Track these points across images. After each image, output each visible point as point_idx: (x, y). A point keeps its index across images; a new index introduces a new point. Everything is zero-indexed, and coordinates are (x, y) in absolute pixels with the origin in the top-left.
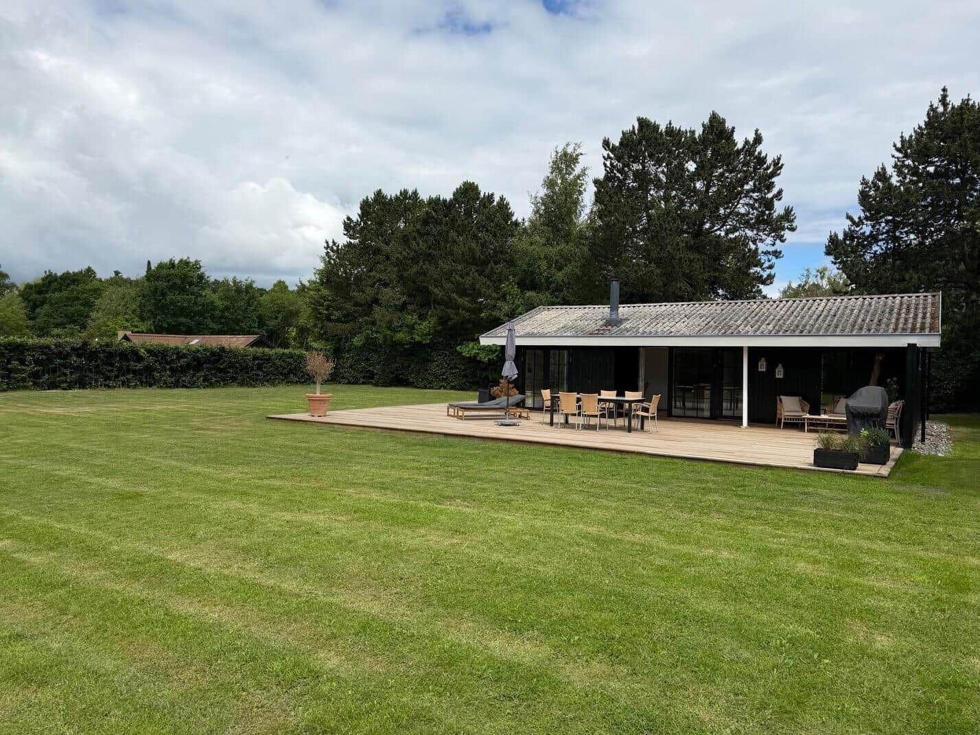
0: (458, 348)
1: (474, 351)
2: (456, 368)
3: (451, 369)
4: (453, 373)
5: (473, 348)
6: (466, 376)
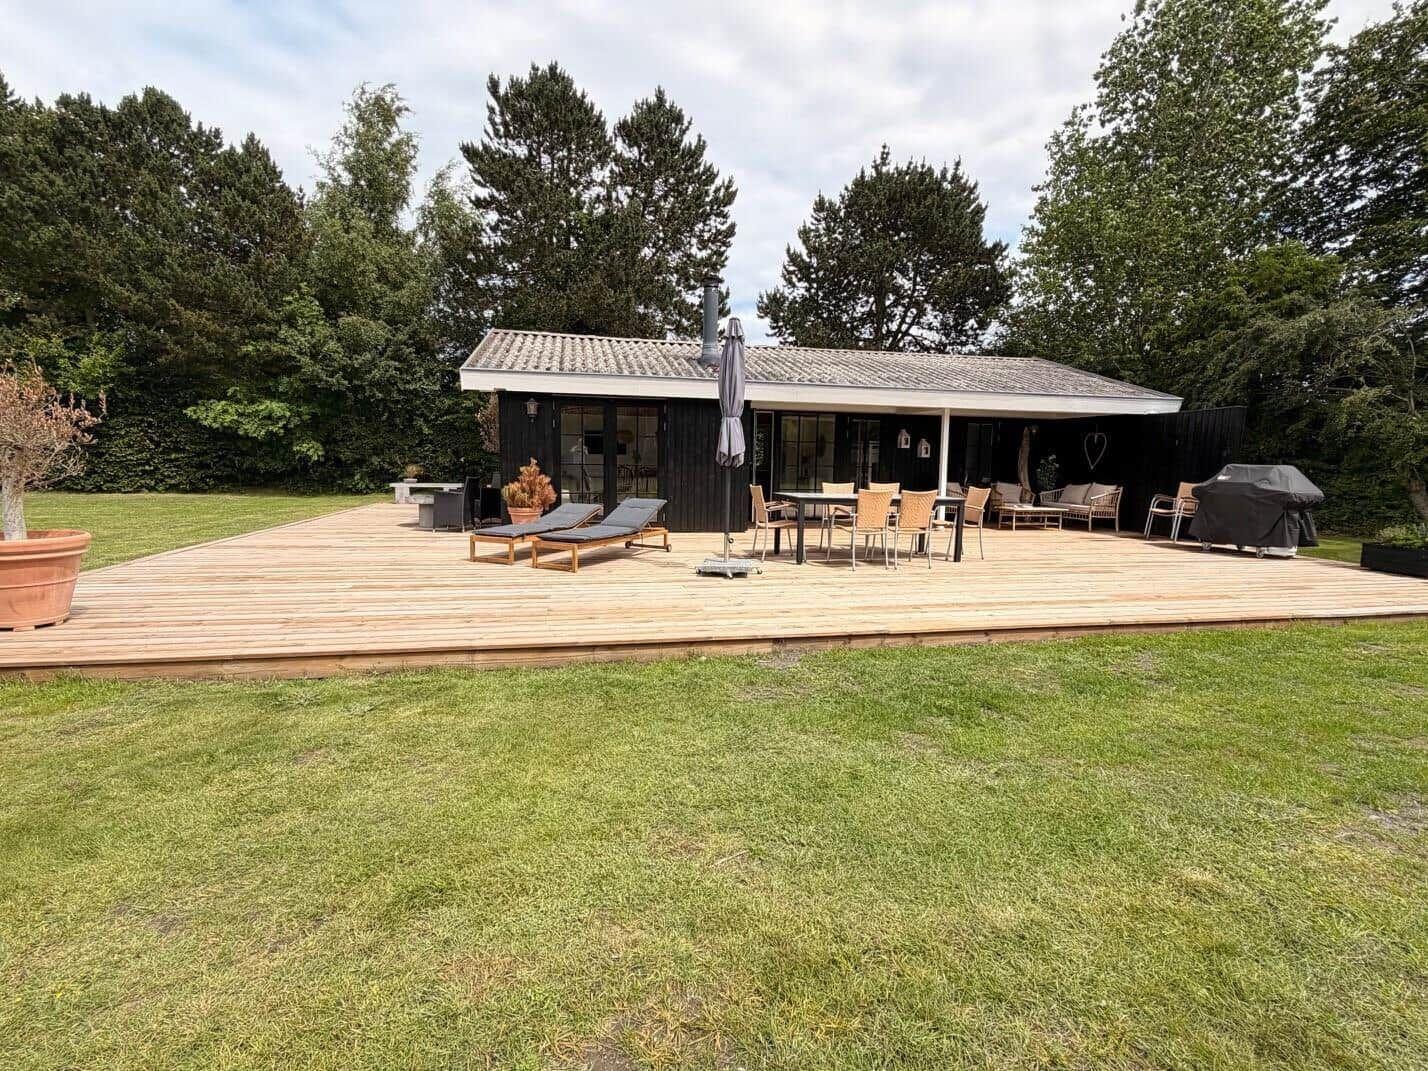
0: (189, 411)
1: (228, 418)
2: (177, 450)
3: (167, 451)
4: (171, 461)
5: (225, 412)
6: (202, 466)
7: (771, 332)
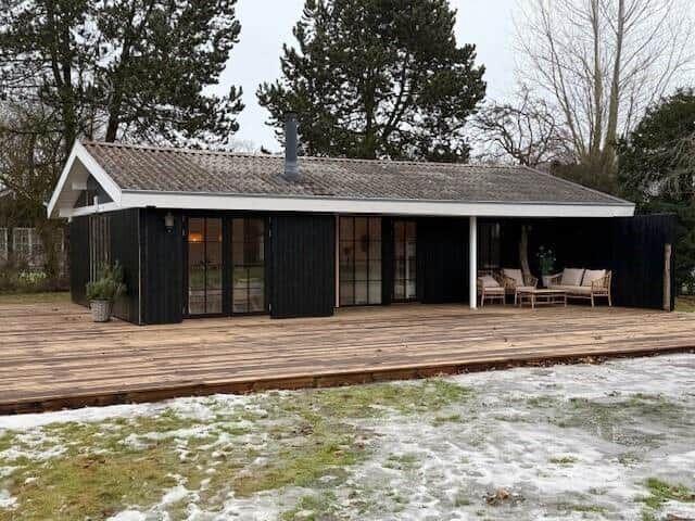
7: (270, 121)
